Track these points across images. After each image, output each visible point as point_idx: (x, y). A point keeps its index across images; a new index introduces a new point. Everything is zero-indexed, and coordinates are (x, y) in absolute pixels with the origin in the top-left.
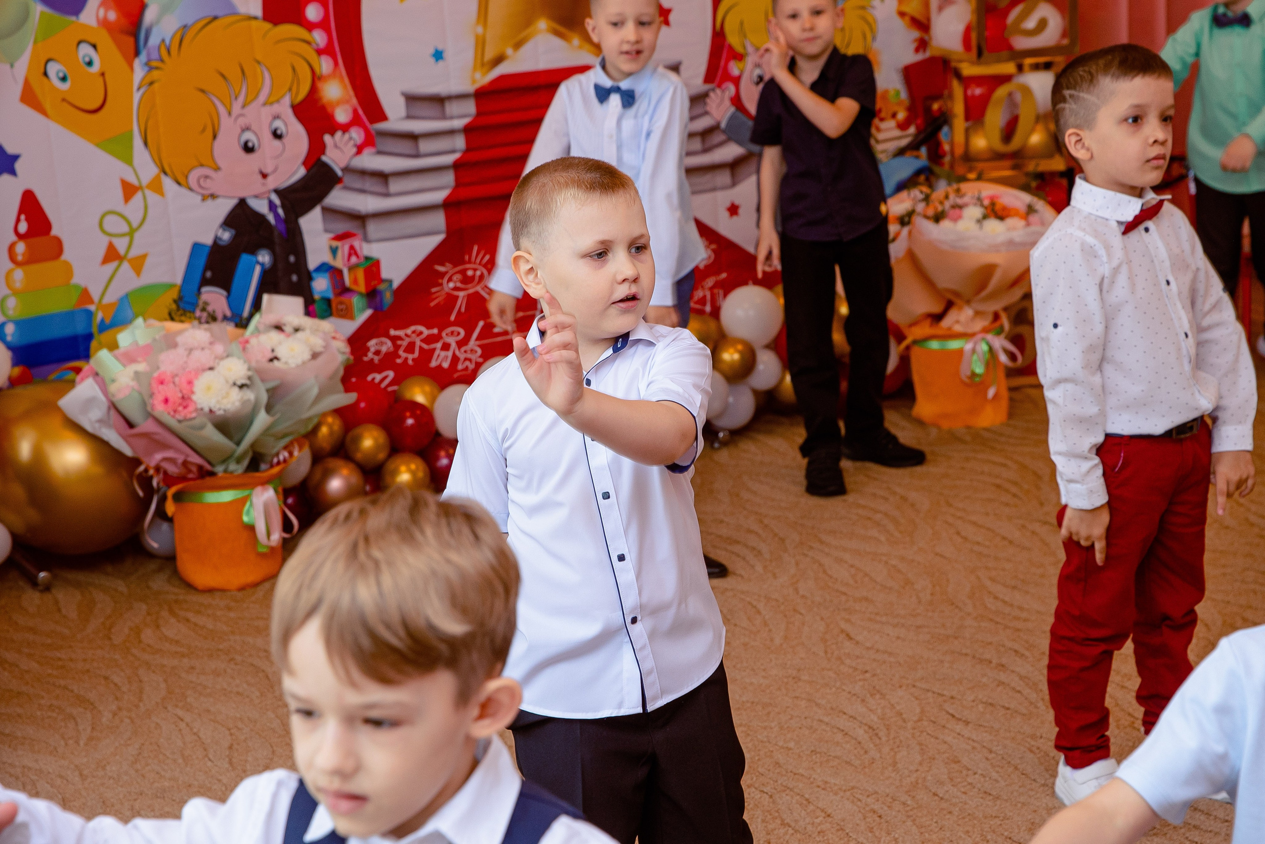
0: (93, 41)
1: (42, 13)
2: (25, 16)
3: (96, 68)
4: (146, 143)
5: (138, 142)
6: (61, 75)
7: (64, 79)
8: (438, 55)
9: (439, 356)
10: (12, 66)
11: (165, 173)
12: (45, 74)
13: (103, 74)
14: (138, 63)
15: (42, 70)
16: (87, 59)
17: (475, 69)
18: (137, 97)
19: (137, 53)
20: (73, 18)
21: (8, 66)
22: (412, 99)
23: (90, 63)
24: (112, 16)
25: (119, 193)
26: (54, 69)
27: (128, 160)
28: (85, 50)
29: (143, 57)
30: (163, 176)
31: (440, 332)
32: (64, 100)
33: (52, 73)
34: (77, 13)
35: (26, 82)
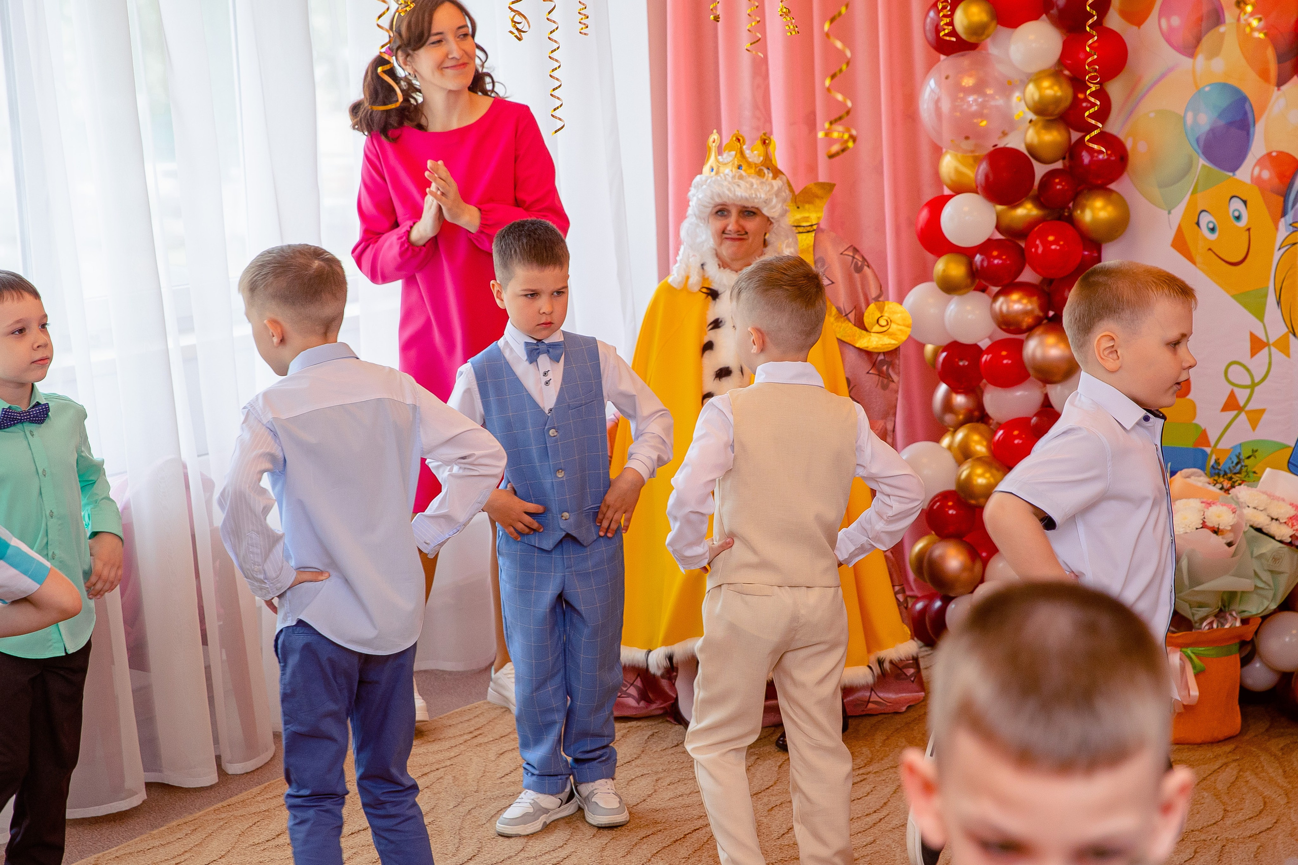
0: (1244, 198)
1: (1204, 166)
2: (1190, 166)
3: (1243, 223)
4: (1279, 303)
5: (1272, 299)
6: (1211, 226)
7: (1213, 230)
10: (1169, 213)
11: (1294, 335)
12: (1198, 224)
13: (1249, 230)
14: (1282, 223)
15: (1196, 221)
16: (1237, 214)
18: (1277, 255)
19: (1284, 214)
20: (1231, 174)
21: (1166, 212)
23: (1238, 218)
24: (1266, 175)
25: (1247, 345)
26: (1205, 219)
27: (1259, 314)
28: (1237, 204)
29: (1289, 218)
30: (1291, 336)
32: (1210, 249)
33: (1203, 223)
34: (1234, 169)
35: (1180, 229)
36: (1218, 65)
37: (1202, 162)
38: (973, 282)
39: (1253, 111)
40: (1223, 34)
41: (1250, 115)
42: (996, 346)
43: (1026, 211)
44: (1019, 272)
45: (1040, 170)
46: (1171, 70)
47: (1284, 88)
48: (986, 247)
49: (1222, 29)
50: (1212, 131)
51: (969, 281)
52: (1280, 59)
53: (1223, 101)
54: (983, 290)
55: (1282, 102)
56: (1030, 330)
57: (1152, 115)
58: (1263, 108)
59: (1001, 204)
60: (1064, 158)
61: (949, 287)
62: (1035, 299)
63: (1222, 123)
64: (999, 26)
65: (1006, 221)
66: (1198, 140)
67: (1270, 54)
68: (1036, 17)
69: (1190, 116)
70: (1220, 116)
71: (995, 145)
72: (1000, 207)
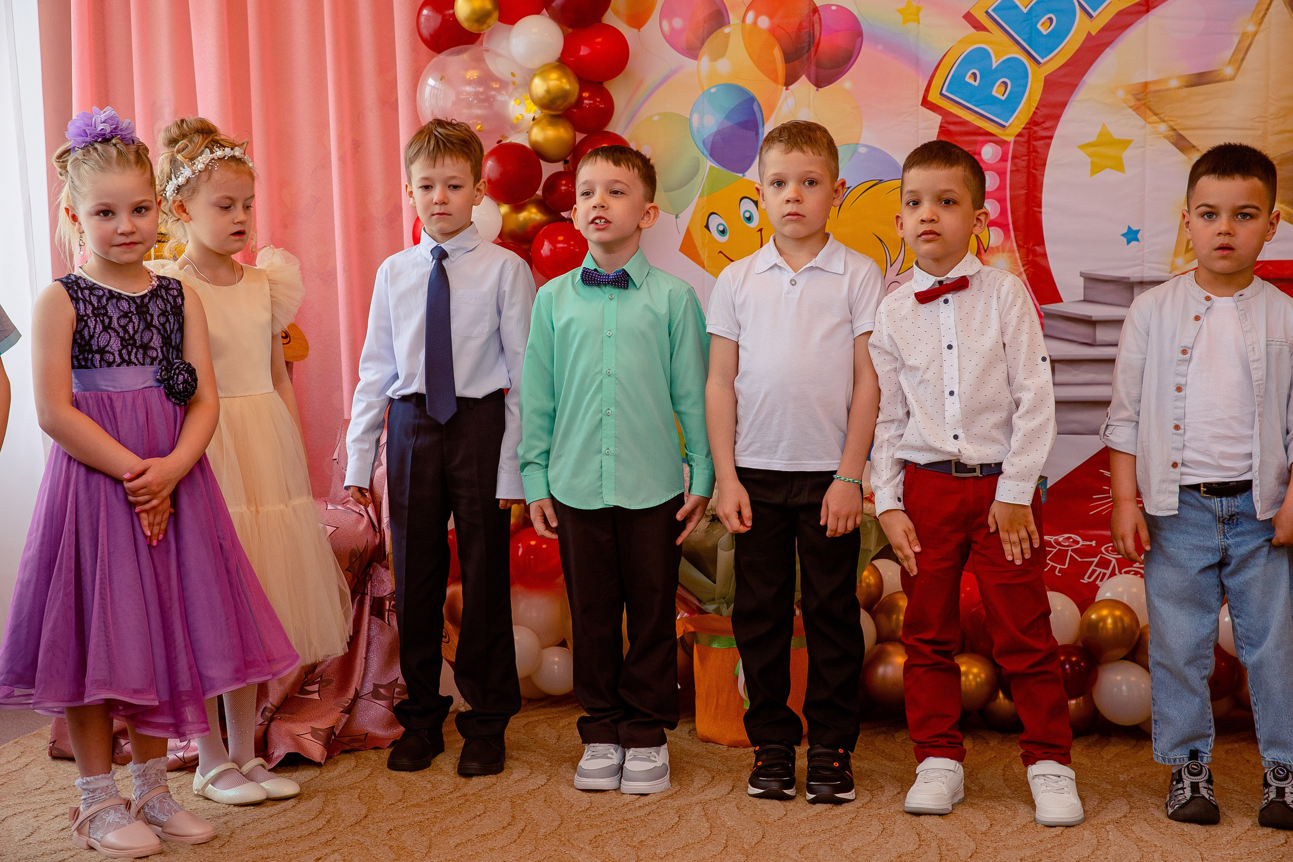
1: (711, 168)
2: (696, 169)
3: (755, 224)
6: (721, 228)
7: (723, 232)
8: (1132, 236)
9: (1094, 571)
10: (677, 216)
12: (707, 227)
13: (761, 230)
15: (705, 224)
16: (747, 215)
17: (1176, 254)
20: (741, 175)
21: (674, 216)
22: (1091, 280)
23: (749, 219)
26: (714, 222)
28: (747, 205)
31: (1099, 545)
32: (721, 252)
33: (713, 226)
34: (743, 170)
35: (688, 232)
36: (724, 66)
37: (708, 164)
39: (761, 111)
40: (728, 36)
41: (758, 115)
43: (532, 215)
45: (548, 170)
46: (674, 72)
47: (790, 87)
49: (727, 30)
50: (718, 133)
52: (789, 58)
53: (730, 102)
55: (791, 101)
57: (656, 118)
58: (772, 108)
59: (506, 204)
60: (566, 162)
63: (729, 124)
64: (499, 20)
65: (510, 225)
66: (704, 142)
67: (777, 54)
69: (695, 119)
70: (728, 117)
71: (500, 141)
72: (505, 209)
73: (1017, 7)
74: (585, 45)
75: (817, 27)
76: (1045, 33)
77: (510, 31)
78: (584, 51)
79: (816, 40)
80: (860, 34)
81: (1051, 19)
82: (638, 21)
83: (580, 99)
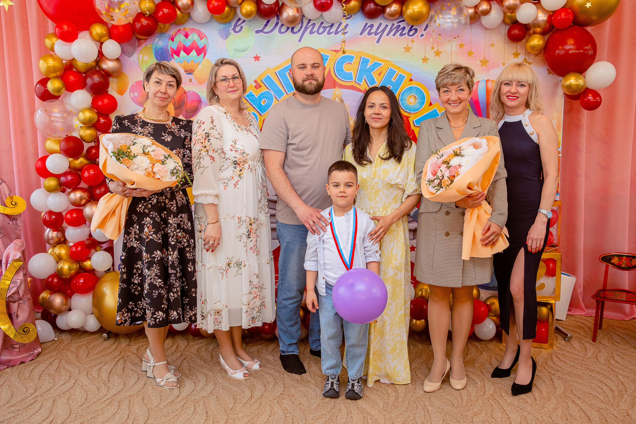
38: (60, 188)
42: (71, 212)
43: (81, 161)
44: (79, 183)
45: (86, 146)
48: (65, 174)
51: (59, 188)
54: (63, 191)
56: (84, 205)
59: (71, 158)
60: (95, 142)
61: (50, 190)
62: (86, 193)
64: (66, 91)
65: (72, 165)
68: (82, 89)
71: (67, 135)
72: (71, 159)
73: (254, 96)
74: (101, 101)
75: (186, 98)
76: (263, 105)
77: (71, 95)
78: (100, 103)
79: (186, 103)
80: (200, 101)
81: (265, 100)
82: (121, 93)
83: (99, 120)
